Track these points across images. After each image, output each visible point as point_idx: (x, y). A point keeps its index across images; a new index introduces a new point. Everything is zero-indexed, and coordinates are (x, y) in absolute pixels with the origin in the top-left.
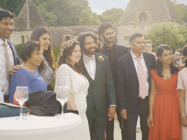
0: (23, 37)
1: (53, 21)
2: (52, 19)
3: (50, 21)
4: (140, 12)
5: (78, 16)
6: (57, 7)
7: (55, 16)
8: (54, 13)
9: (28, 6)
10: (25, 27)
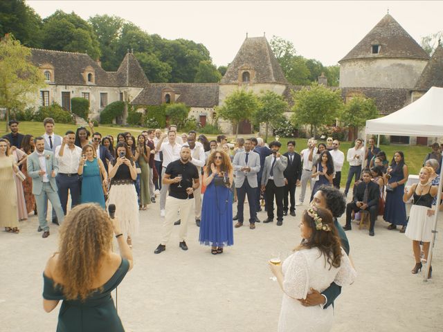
0: (121, 94)
1: (167, 72)
2: (166, 70)
3: (163, 72)
4: (244, 71)
5: (196, 68)
6: (173, 57)
7: (169, 67)
8: (169, 64)
9: (128, 60)
10: (124, 82)
